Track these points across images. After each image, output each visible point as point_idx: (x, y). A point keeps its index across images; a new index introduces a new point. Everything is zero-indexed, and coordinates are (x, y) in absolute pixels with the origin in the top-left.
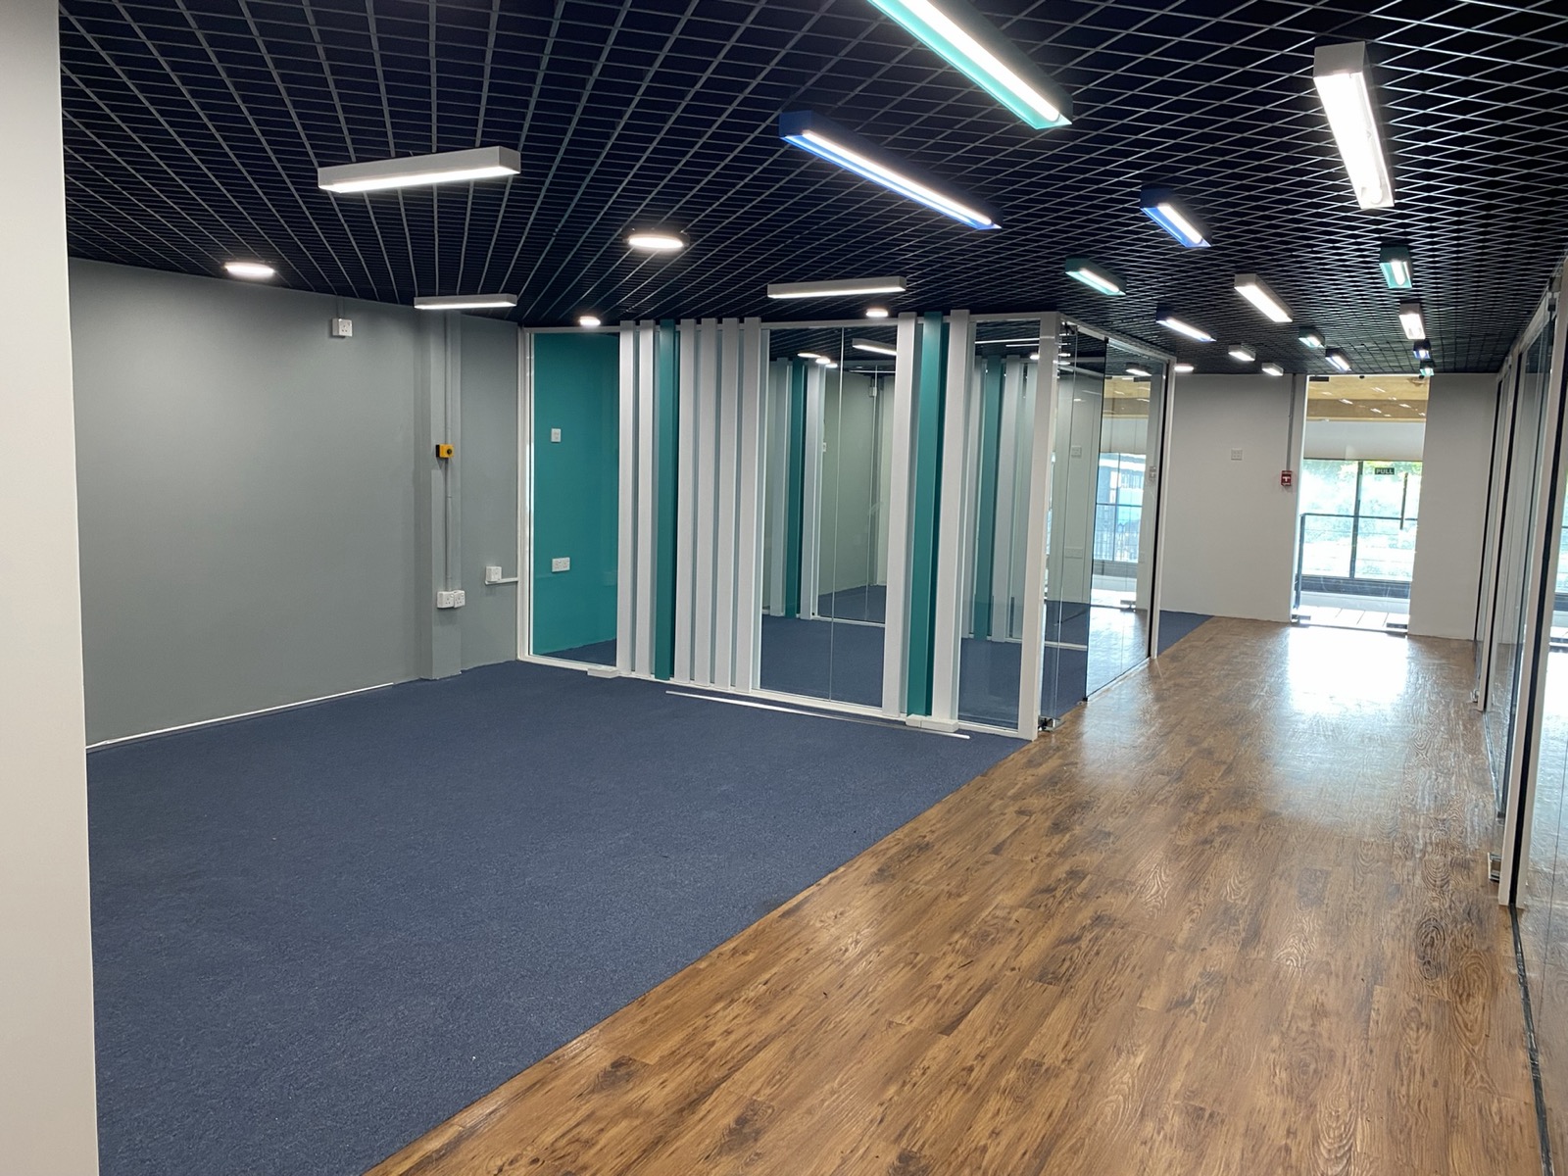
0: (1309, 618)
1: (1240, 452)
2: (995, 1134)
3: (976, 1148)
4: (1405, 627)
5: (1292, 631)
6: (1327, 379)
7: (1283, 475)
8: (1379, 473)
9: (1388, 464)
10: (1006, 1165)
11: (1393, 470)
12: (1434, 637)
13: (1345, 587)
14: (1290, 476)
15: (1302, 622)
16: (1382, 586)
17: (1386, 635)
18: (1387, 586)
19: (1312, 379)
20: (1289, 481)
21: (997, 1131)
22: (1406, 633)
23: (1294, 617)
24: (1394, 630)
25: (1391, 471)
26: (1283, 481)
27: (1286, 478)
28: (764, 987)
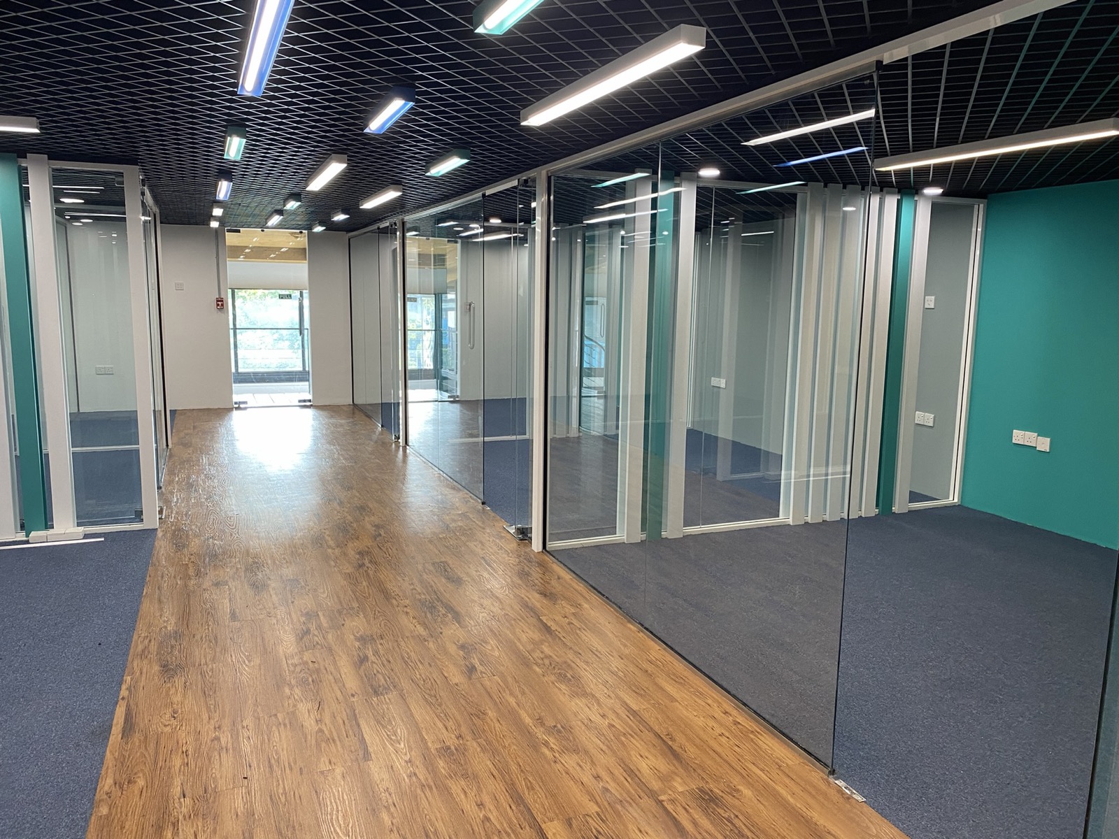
0: (245, 403)
1: (181, 284)
2: (481, 805)
3: (482, 821)
4: (310, 401)
5: (235, 413)
6: (239, 231)
7: (217, 301)
8: (282, 298)
9: (287, 292)
10: (510, 819)
11: (290, 295)
12: (329, 406)
13: (268, 378)
14: (222, 301)
15: (242, 406)
16: (293, 375)
17: (298, 408)
18: (296, 375)
19: (229, 231)
20: (222, 305)
21: (479, 803)
22: (311, 405)
23: (236, 403)
24: (304, 404)
25: (289, 296)
26: (218, 305)
27: (220, 303)
28: (187, 800)
